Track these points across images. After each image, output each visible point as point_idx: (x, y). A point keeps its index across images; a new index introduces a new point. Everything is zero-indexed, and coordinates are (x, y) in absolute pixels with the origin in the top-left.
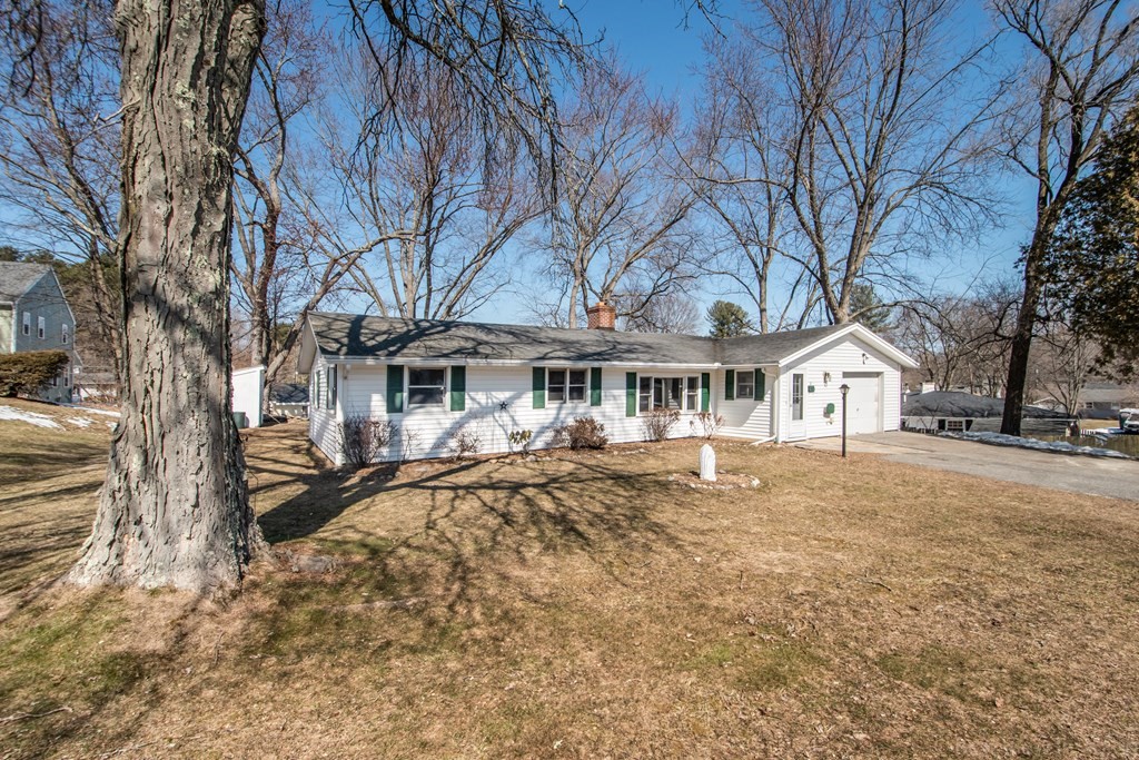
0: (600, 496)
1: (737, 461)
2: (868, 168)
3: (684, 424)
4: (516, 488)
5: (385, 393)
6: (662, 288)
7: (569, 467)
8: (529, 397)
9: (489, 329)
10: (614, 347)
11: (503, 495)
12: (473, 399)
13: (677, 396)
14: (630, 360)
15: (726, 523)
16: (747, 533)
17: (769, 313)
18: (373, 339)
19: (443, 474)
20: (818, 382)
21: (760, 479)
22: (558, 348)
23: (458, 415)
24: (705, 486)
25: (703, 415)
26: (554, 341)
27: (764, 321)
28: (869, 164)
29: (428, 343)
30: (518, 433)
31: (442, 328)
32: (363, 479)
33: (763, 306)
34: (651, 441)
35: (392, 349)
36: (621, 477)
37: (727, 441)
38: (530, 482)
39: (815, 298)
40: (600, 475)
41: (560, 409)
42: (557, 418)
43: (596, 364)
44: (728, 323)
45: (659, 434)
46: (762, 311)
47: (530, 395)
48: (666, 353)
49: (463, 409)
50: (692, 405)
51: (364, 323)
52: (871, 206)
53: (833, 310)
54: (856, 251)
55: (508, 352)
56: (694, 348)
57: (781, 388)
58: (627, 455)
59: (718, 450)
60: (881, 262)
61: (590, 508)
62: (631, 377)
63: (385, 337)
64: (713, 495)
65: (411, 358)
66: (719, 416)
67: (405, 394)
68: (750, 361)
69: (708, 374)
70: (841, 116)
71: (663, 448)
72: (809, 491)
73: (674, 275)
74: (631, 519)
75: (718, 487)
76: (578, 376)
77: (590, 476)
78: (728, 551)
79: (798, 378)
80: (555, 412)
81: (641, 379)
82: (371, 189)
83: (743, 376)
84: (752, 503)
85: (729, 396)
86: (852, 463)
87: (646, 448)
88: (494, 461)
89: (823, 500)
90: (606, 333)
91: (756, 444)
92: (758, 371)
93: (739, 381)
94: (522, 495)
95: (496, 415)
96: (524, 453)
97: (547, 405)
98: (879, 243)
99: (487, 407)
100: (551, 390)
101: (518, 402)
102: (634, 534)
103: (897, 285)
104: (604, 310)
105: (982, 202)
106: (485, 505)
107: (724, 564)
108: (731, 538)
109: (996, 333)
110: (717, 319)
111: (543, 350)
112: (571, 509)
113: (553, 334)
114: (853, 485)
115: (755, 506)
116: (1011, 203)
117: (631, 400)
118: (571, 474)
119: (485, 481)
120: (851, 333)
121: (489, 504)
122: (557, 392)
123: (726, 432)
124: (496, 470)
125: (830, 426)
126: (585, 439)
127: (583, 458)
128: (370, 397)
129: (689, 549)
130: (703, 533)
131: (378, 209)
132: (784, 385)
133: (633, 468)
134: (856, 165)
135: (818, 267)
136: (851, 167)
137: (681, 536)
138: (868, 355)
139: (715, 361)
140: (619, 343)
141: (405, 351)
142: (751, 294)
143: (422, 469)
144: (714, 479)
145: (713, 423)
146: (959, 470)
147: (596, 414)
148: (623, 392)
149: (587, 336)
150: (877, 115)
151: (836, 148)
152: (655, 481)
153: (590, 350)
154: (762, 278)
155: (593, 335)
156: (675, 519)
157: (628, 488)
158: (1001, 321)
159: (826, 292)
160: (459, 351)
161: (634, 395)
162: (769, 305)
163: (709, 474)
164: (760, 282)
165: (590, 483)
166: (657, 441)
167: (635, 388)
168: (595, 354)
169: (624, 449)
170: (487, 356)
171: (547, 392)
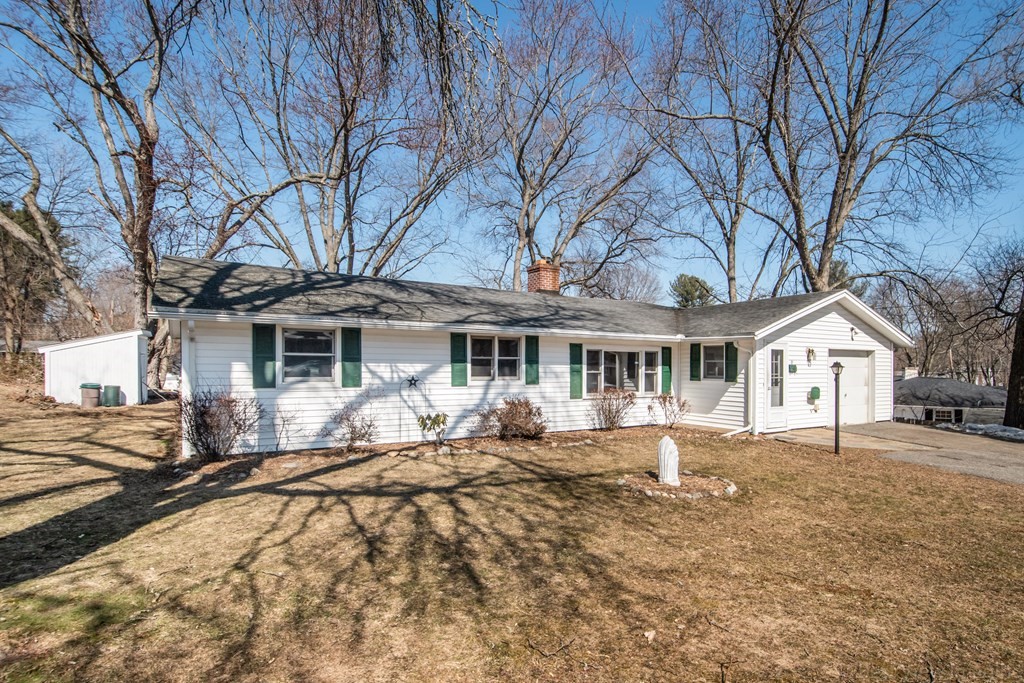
0: (522, 508)
1: (707, 458)
2: (850, 113)
3: (641, 409)
4: (410, 493)
5: (251, 361)
6: (618, 251)
7: (491, 463)
8: (446, 372)
9: (403, 286)
10: (557, 313)
11: (387, 505)
12: (372, 373)
13: (633, 375)
14: (574, 328)
15: (694, 555)
16: (725, 575)
17: (738, 282)
18: (238, 290)
19: (318, 473)
20: (800, 360)
21: (736, 483)
22: (486, 311)
23: (352, 393)
24: (665, 495)
25: (665, 398)
26: (482, 302)
27: (733, 290)
28: (852, 106)
29: (312, 298)
30: (429, 417)
31: (340, 282)
32: (206, 478)
33: (732, 274)
34: (601, 429)
35: (258, 303)
36: (557, 478)
37: (693, 431)
38: (433, 484)
39: (789, 267)
40: (528, 476)
41: (487, 387)
42: (483, 399)
43: (531, 332)
44: (692, 299)
45: (610, 422)
46: (731, 279)
47: (448, 368)
48: (619, 321)
49: (358, 384)
50: (650, 386)
51: (235, 273)
52: (854, 157)
53: (811, 278)
54: (837, 210)
55: (419, 313)
56: (653, 317)
57: (758, 366)
58: (568, 448)
59: (682, 443)
60: (861, 227)
61: (503, 527)
62: (575, 350)
63: (256, 288)
64: (675, 507)
65: (286, 317)
66: (683, 400)
67: (279, 364)
68: (719, 332)
69: (669, 349)
70: (818, 53)
71: (615, 439)
72: (802, 503)
73: (629, 238)
74: (557, 547)
75: (683, 495)
76: (509, 346)
77: (515, 477)
78: (699, 616)
79: (777, 354)
80: (481, 391)
81: (589, 352)
82: (279, 124)
83: (711, 352)
84: (729, 521)
85: (695, 376)
86: (849, 462)
87: (594, 439)
88: (393, 454)
89: (822, 515)
90: (549, 297)
91: (729, 435)
92: (729, 345)
93: (705, 359)
94: (415, 504)
95: (405, 393)
96: (436, 444)
97: (469, 382)
98: (860, 204)
99: (392, 383)
100: (474, 363)
101: (432, 378)
102: (558, 578)
103: (879, 254)
104: (546, 269)
105: (974, 158)
106: (354, 521)
107: (692, 646)
108: (702, 587)
109: (997, 307)
110: (681, 295)
111: (465, 312)
112: (476, 530)
113: (481, 296)
114: (858, 495)
115: (734, 526)
116: (1008, 161)
117: (577, 378)
118: (492, 473)
119: (372, 484)
120: (837, 302)
121: (360, 520)
122: (482, 366)
123: (692, 419)
124: (392, 468)
125: (814, 415)
126: (518, 426)
127: (512, 451)
128: (230, 366)
129: (638, 609)
130: (660, 575)
131: (289, 150)
132: (759, 364)
133: (576, 466)
134: (836, 108)
135: (794, 227)
136: (831, 111)
137: (626, 582)
138: (857, 330)
139: (678, 332)
140: (564, 309)
141: (276, 306)
142: (718, 259)
143: (292, 465)
144: (677, 484)
145: (676, 408)
146: (980, 474)
147: (533, 395)
148: (565, 369)
149: (525, 300)
150: (859, 51)
151: (814, 87)
152: (600, 485)
153: (525, 315)
154: (730, 241)
155: (533, 298)
156: (621, 548)
157: (564, 494)
158: (1004, 293)
159: (803, 257)
160: (354, 310)
161: (580, 372)
162: (738, 273)
163: (671, 476)
164: (728, 246)
165: (514, 486)
166: (608, 429)
167: (581, 363)
168: (530, 319)
169: (567, 439)
170: (388, 317)
171: (469, 366)
